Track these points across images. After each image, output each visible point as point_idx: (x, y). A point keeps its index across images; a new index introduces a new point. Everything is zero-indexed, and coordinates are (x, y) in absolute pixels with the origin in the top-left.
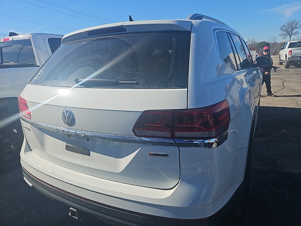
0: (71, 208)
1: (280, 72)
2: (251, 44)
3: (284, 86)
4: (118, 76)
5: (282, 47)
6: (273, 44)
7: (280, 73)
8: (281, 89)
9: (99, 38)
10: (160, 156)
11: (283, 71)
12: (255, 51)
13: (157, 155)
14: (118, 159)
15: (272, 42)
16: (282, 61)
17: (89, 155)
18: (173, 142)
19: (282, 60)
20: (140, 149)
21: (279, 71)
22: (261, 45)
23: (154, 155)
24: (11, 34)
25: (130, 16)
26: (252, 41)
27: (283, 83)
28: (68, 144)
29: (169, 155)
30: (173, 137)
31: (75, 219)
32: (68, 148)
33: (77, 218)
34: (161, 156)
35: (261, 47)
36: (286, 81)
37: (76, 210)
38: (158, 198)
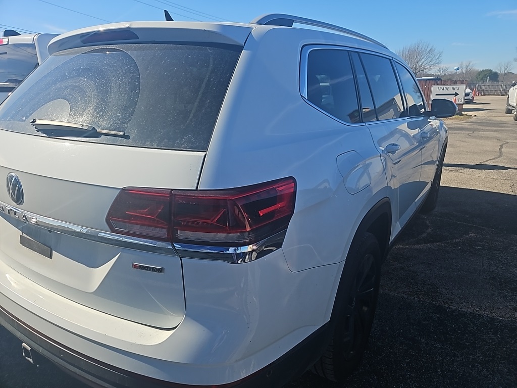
0: (24, 344)
1: (502, 127)
2: (464, 72)
3: (501, 152)
4: (100, 119)
5: (514, 82)
6: (505, 74)
7: (503, 129)
8: (494, 159)
9: (96, 47)
10: (150, 270)
11: (509, 125)
12: (464, 86)
13: (146, 268)
14: (92, 268)
15: (503, 71)
16: (510, 108)
17: (51, 257)
18: (171, 248)
19: (511, 106)
20: (118, 255)
21: (502, 125)
22: (481, 76)
23: (141, 267)
24: (8, 33)
25: (165, 11)
26: (467, 67)
27: (501, 146)
28: (25, 235)
29: (165, 270)
30: (172, 239)
31: (30, 362)
32: (23, 241)
33: (31, 360)
34: (152, 271)
35: (482, 79)
36: (506, 145)
37: (29, 349)
38: (144, 344)
